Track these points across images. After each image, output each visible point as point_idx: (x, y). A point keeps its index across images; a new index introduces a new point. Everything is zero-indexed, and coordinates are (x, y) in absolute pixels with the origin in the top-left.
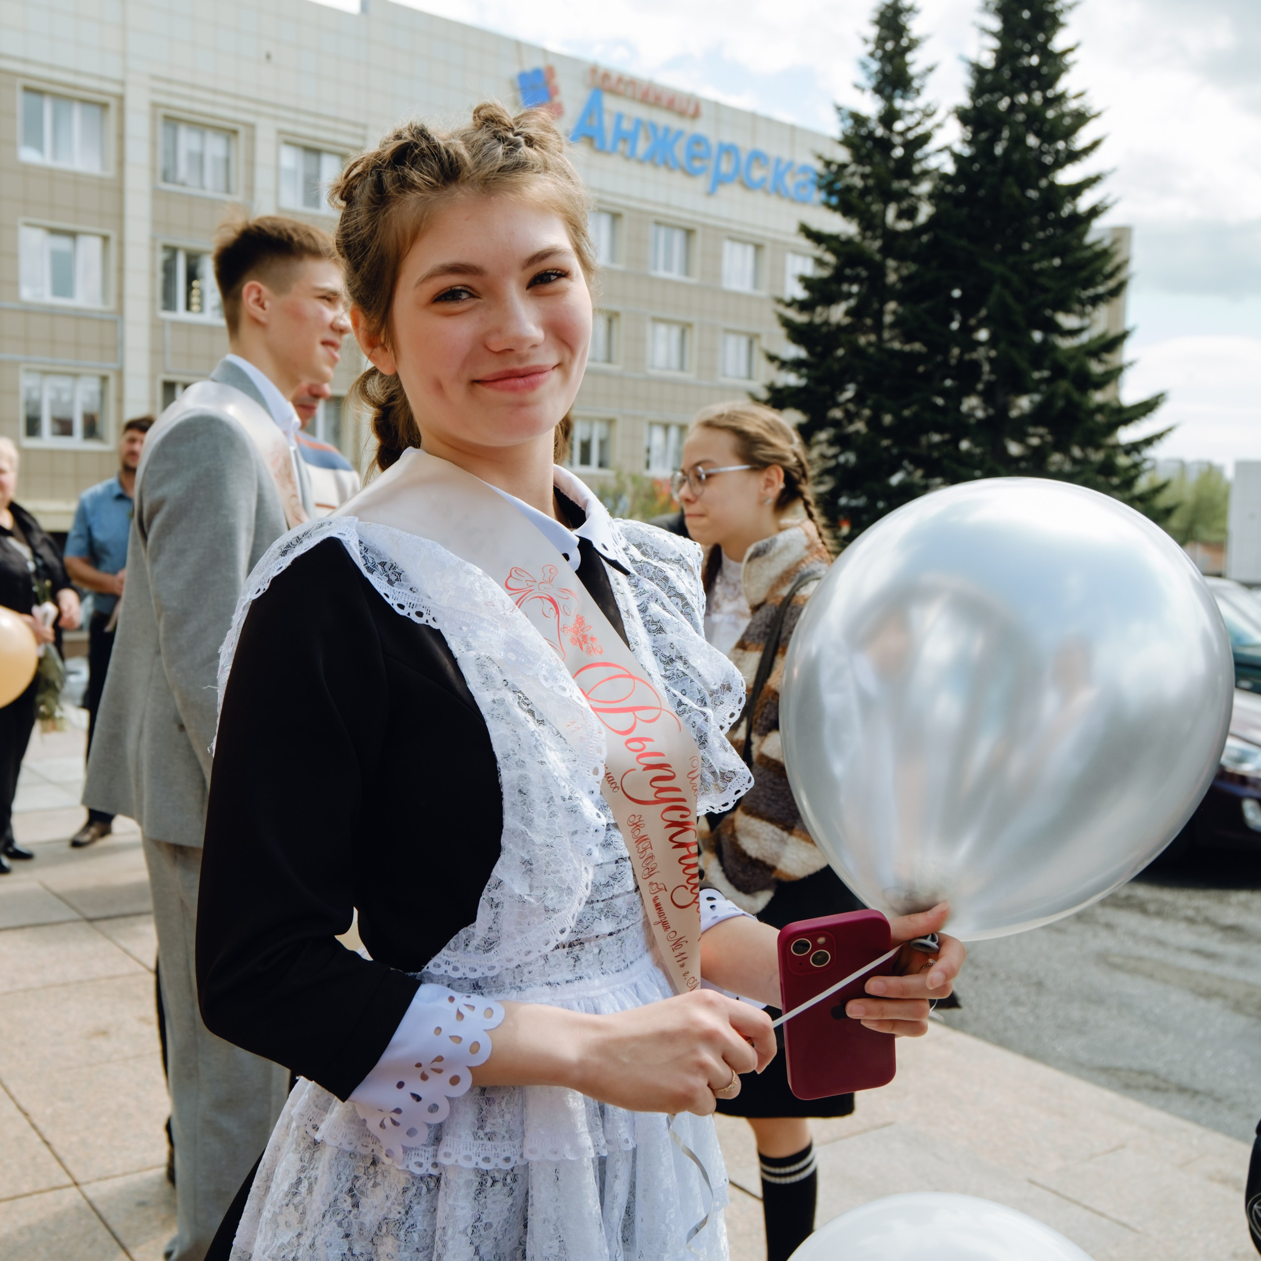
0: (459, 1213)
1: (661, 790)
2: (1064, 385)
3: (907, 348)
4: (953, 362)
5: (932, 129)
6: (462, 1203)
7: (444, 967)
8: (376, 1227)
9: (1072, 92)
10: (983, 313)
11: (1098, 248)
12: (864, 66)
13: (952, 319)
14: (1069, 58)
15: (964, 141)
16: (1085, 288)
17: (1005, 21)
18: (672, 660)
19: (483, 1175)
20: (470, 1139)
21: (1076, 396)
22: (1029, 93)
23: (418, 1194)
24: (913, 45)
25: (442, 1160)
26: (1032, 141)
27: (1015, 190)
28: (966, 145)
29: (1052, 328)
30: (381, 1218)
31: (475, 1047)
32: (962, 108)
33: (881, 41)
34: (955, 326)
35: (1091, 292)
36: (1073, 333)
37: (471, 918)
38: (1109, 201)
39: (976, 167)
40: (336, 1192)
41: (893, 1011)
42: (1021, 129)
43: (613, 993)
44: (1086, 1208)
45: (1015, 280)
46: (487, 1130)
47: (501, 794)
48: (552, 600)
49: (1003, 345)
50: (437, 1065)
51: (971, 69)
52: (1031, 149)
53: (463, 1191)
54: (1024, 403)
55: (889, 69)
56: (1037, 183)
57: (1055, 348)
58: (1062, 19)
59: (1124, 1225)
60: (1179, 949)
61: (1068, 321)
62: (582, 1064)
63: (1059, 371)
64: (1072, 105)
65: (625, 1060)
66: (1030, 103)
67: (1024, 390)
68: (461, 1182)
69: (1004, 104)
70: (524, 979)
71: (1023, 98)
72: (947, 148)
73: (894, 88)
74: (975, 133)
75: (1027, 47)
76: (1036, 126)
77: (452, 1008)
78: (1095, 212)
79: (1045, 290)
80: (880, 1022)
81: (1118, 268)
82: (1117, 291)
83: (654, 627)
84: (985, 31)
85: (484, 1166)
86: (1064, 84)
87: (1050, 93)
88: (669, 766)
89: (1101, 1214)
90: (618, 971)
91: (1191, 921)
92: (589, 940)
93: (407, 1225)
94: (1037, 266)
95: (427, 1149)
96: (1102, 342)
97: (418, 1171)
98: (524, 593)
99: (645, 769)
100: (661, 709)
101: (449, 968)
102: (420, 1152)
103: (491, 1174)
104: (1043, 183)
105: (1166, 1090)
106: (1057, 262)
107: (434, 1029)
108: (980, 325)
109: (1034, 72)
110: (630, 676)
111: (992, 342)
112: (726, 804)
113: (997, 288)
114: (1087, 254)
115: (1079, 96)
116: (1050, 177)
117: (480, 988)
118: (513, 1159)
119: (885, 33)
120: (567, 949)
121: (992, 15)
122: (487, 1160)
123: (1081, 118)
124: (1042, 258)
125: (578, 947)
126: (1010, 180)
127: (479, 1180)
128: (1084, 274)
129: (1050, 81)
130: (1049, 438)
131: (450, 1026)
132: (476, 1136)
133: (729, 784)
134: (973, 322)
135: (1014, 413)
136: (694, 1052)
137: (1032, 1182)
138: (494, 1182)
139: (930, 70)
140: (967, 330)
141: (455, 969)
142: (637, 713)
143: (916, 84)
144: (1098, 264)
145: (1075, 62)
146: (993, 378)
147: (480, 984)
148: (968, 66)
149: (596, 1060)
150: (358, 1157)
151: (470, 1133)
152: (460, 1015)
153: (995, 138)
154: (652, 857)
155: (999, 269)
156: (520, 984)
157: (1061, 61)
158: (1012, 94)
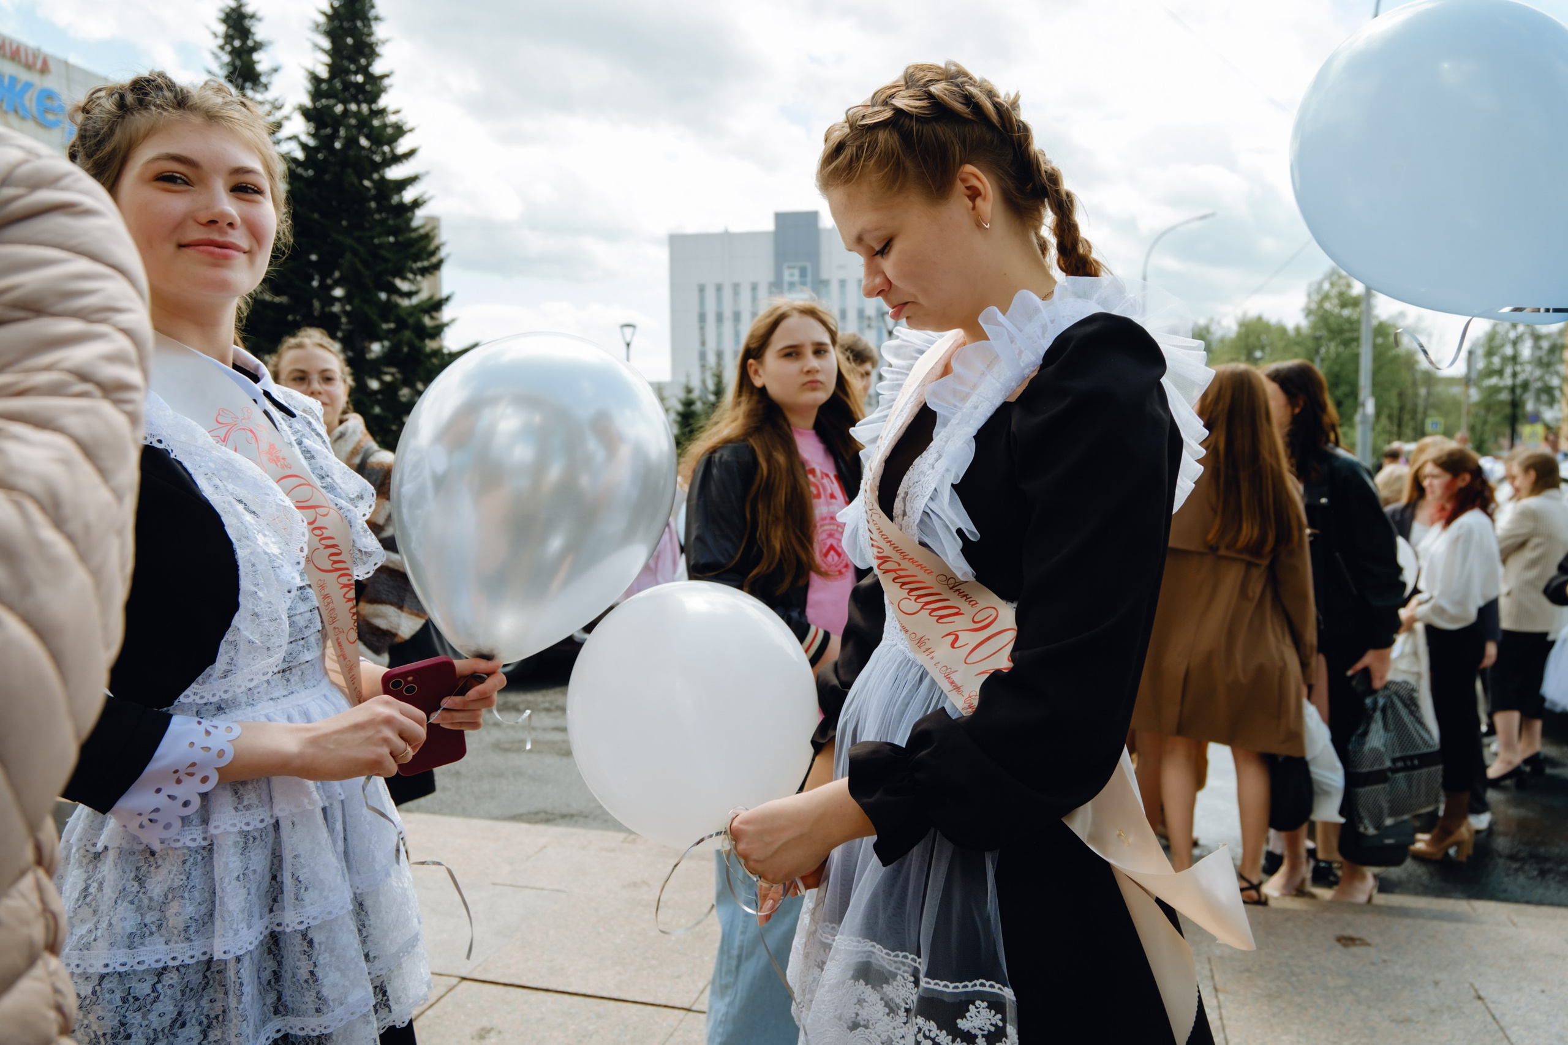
0: (231, 866)
1: (335, 562)
2: (407, 334)
3: (277, 299)
4: (316, 313)
5: (282, 119)
6: (234, 859)
7: (192, 697)
8: (163, 897)
9: (391, 109)
10: (337, 274)
11: (422, 231)
12: (216, 57)
13: (313, 279)
14: (386, 82)
15: (309, 134)
16: (415, 261)
17: (333, 42)
18: (323, 477)
19: (245, 835)
20: (233, 812)
21: (417, 342)
22: (359, 103)
23: (195, 863)
24: (258, 47)
25: (212, 831)
26: (364, 142)
27: (356, 181)
28: (310, 137)
29: (394, 290)
30: (166, 889)
31: (221, 753)
32: (305, 106)
33: (229, 38)
34: (315, 284)
35: (419, 264)
36: (409, 295)
37: (212, 660)
38: (426, 197)
39: (320, 156)
40: (124, 882)
41: (459, 717)
42: (354, 131)
43: (314, 701)
44: (532, 888)
45: (362, 250)
46: (245, 803)
47: (238, 566)
48: (251, 431)
49: (357, 301)
50: (191, 770)
51: (310, 77)
52: (363, 148)
53: (232, 850)
54: (376, 348)
55: (238, 63)
56: (371, 176)
57: (397, 306)
58: (378, 50)
59: (558, 891)
60: (544, 730)
61: (404, 286)
62: (301, 755)
63: (402, 324)
64: (392, 119)
65: (332, 746)
66: (359, 112)
67: (378, 339)
68: (230, 843)
69: (339, 108)
70: (255, 698)
71: (353, 107)
72: (294, 138)
73: (245, 81)
74: (317, 129)
75: (353, 67)
76: (366, 130)
77: (202, 728)
78: (416, 204)
79: (386, 260)
80: (453, 724)
81: (438, 248)
82: (437, 266)
83: (309, 455)
84: (317, 47)
85: (246, 828)
86: (383, 102)
87: (374, 107)
88: (337, 546)
89: (542, 889)
90: (314, 686)
91: (548, 710)
92: (295, 667)
93: (189, 887)
94: (376, 241)
95: (198, 828)
96: (430, 303)
97: (193, 845)
98: (230, 427)
99: (325, 548)
100: (329, 508)
101: (197, 698)
102: (193, 831)
103: (251, 834)
104: (376, 176)
105: (554, 820)
106: (392, 239)
107: (188, 744)
108: (337, 283)
109: (359, 87)
110: (309, 485)
111: (348, 299)
112: (368, 573)
113: (348, 256)
114: (414, 235)
115: (397, 112)
116: (381, 172)
117: (222, 709)
118: (266, 820)
119: (231, 32)
120: (281, 674)
121: (323, 36)
122: (248, 824)
123: (399, 131)
124: (380, 236)
125: (288, 672)
126: (349, 171)
127: (244, 840)
128: (414, 250)
129: (373, 97)
130: (398, 376)
131: (201, 740)
132: (236, 809)
133: (370, 558)
134: (329, 281)
135: (371, 356)
136: (379, 732)
137: (495, 884)
138: (255, 839)
139: (276, 70)
140: (326, 289)
141: (202, 697)
142: (317, 510)
143: (263, 79)
144: (423, 243)
145: (391, 86)
146: (350, 327)
147: (222, 706)
148: (306, 74)
149: (310, 751)
150: (137, 853)
151: (232, 808)
152: (208, 733)
153: (334, 136)
154: (333, 609)
155: (348, 241)
156: (253, 702)
157: (381, 83)
158: (345, 102)
